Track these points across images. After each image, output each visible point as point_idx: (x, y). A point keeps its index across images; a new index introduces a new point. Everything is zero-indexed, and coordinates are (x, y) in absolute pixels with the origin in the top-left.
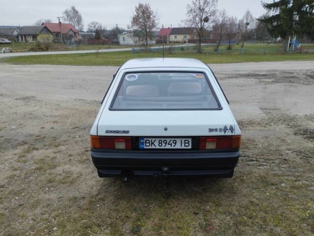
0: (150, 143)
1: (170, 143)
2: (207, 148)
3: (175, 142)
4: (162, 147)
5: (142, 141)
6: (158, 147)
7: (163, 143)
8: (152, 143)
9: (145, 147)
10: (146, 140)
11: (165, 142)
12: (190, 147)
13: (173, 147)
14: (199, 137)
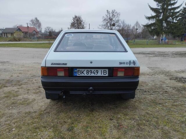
0: (81, 72)
1: (94, 72)
2: (118, 76)
3: (97, 71)
4: (89, 75)
5: (75, 71)
6: (86, 75)
7: (89, 72)
8: (82, 72)
9: (78, 75)
10: (78, 70)
11: (91, 71)
12: (107, 75)
13: (96, 75)
14: (113, 68)
